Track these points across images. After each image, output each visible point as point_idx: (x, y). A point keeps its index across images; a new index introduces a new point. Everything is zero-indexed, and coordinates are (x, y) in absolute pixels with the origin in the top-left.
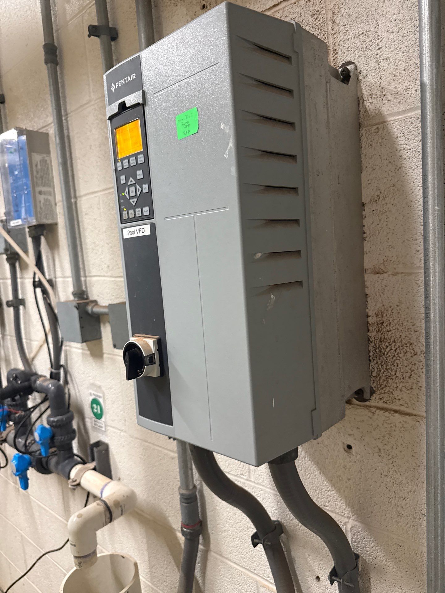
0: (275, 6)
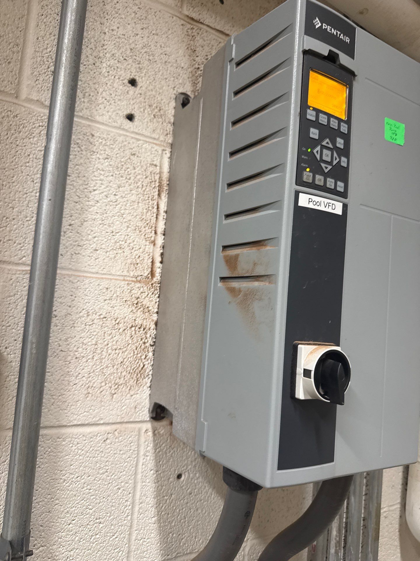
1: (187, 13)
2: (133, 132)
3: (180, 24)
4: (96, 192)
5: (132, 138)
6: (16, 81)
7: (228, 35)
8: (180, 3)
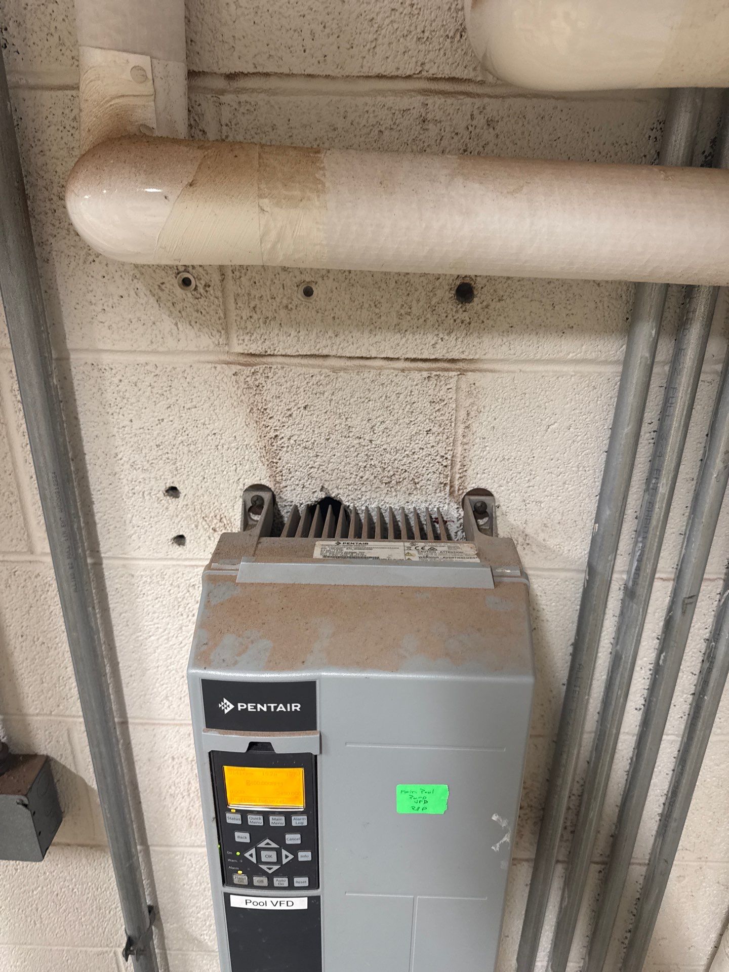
1: (240, 349)
2: (186, 559)
3: (231, 374)
4: (153, 638)
5: (186, 566)
6: (25, 536)
7: (326, 356)
8: (224, 337)
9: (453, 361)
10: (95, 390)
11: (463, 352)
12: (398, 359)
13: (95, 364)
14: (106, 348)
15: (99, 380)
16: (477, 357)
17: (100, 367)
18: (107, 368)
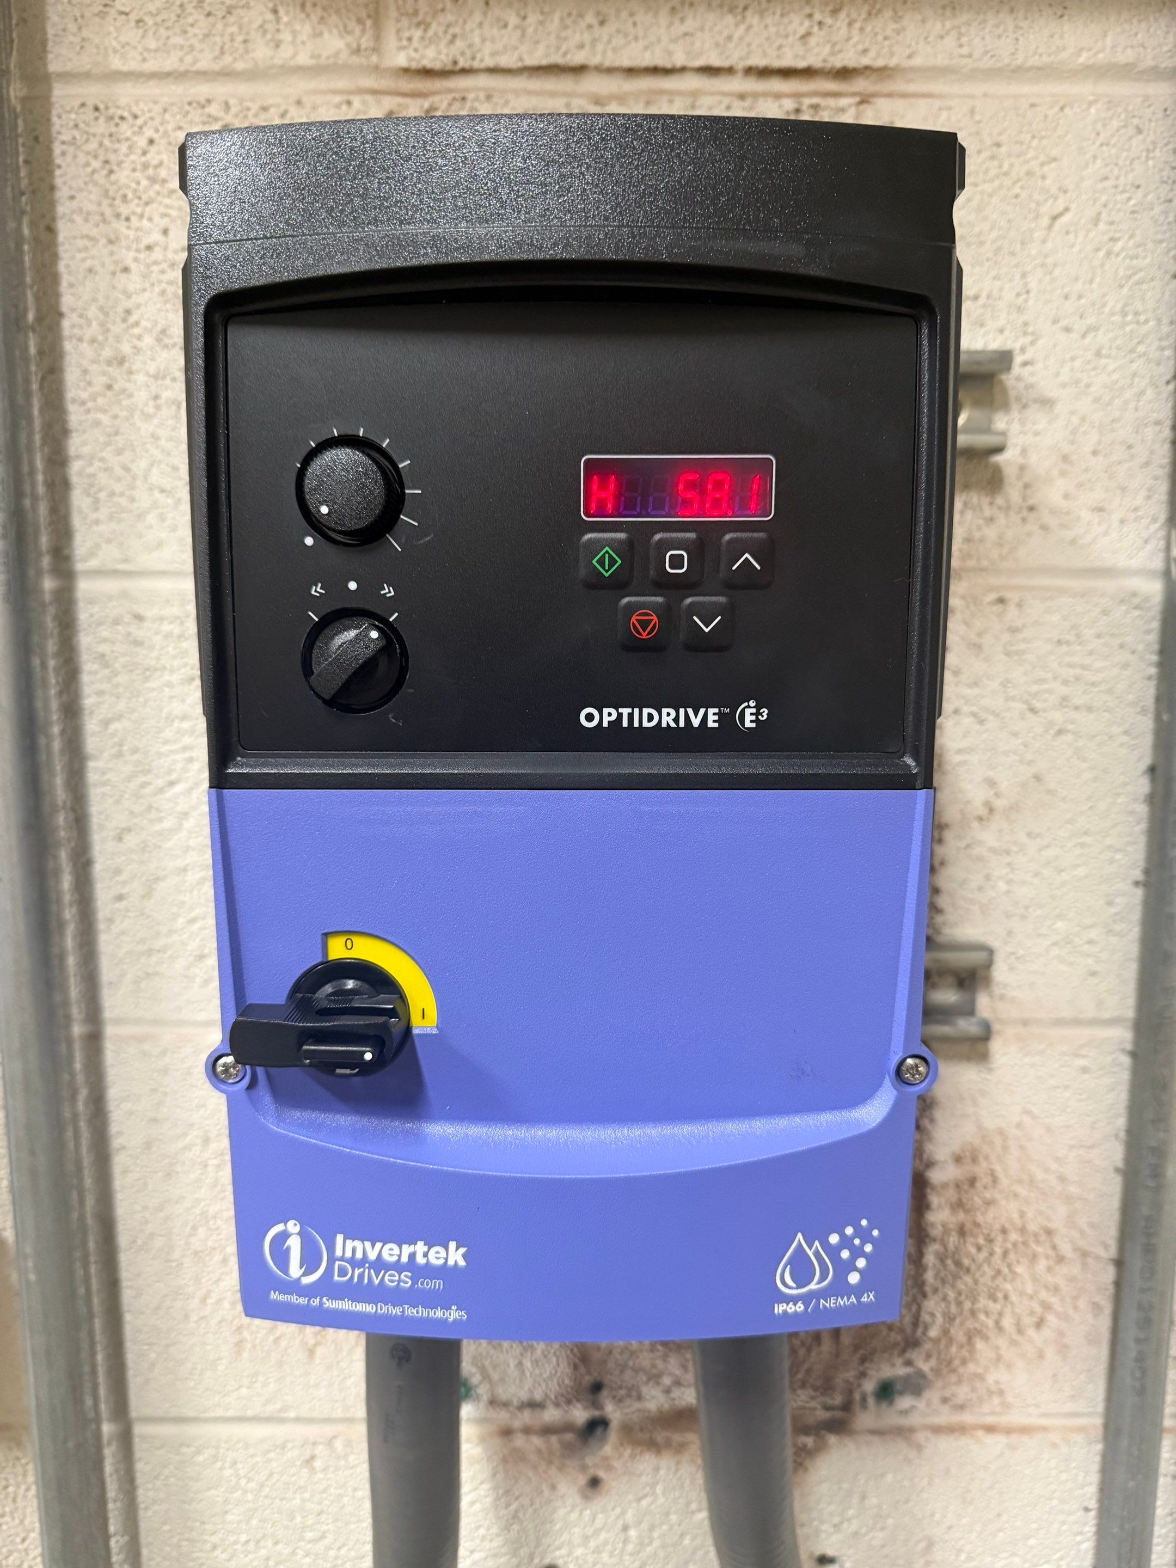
0: (655, 71)
1: (401, 60)
7: (579, 70)
8: (369, 33)
9: (844, 73)
10: (96, 164)
11: (865, 51)
12: (730, 70)
13: (102, 107)
14: (125, 68)
15: (107, 142)
16: (893, 62)
17: (111, 111)
18: (126, 114)
